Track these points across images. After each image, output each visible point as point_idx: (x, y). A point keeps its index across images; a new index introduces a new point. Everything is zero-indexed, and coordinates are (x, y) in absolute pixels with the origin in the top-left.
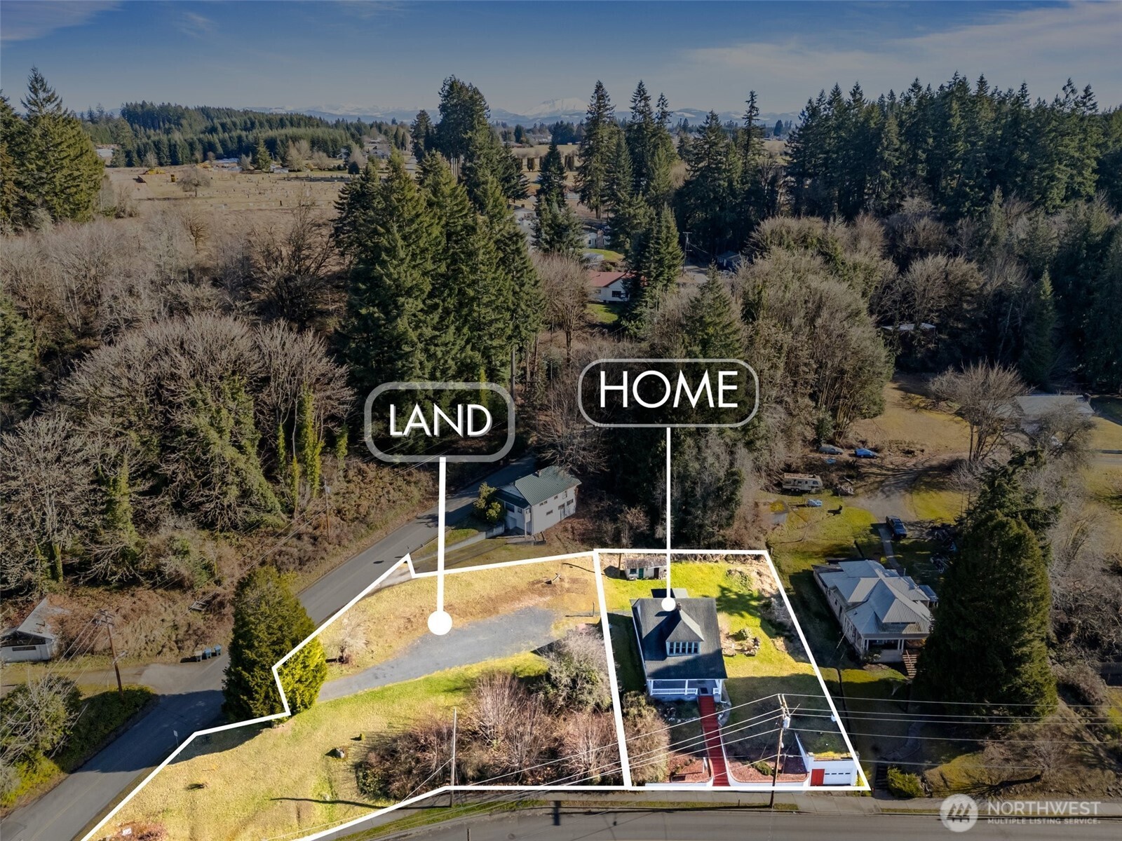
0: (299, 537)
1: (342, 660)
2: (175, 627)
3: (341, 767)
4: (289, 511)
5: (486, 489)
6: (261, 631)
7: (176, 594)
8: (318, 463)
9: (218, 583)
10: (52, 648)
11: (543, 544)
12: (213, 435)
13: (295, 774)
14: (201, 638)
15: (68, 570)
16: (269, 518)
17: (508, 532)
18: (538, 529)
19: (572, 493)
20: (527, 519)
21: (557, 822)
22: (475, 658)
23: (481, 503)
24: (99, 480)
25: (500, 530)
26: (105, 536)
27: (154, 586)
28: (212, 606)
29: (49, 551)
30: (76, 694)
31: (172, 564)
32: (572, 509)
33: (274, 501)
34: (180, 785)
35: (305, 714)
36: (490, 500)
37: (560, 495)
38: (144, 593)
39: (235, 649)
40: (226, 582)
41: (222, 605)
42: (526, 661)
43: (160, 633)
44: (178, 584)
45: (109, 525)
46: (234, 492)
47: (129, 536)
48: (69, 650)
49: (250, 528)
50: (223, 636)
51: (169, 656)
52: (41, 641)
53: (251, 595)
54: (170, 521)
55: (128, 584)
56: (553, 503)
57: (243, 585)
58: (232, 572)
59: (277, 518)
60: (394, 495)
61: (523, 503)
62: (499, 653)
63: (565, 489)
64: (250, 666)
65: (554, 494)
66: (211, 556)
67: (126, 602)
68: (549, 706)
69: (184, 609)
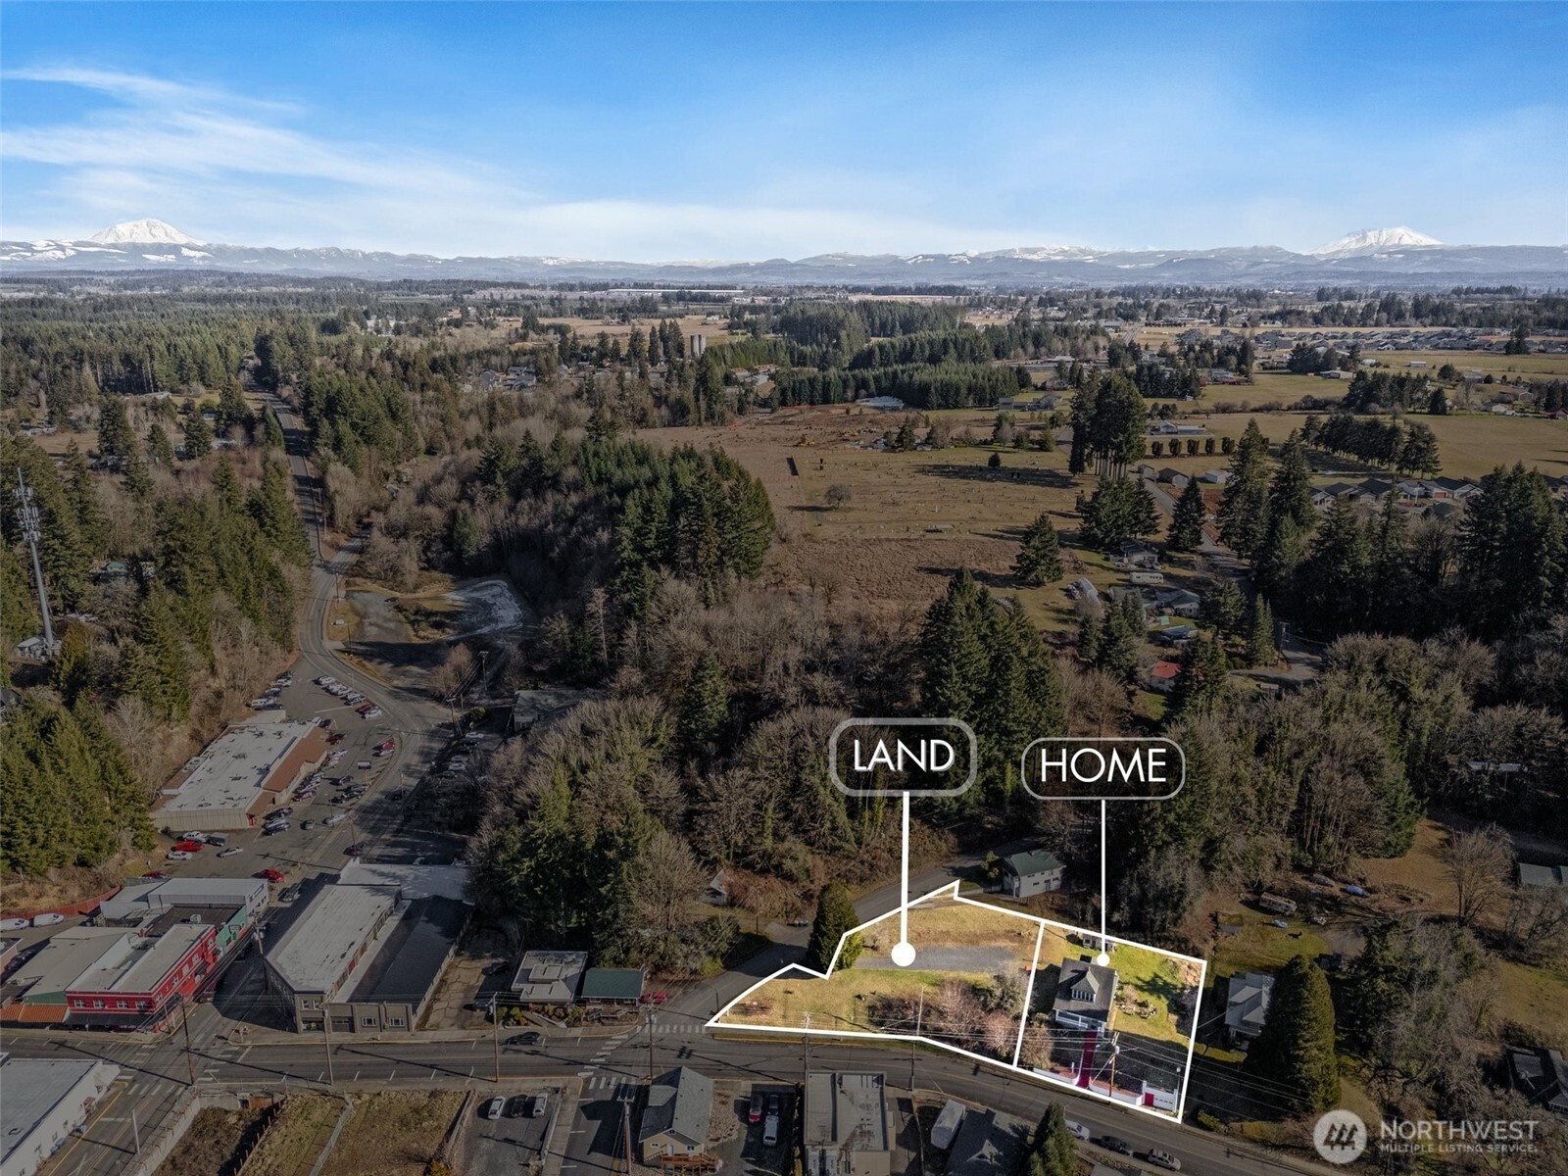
0: (862, 862)
1: (874, 948)
2: (786, 904)
3: (861, 1006)
4: (859, 842)
5: (991, 856)
6: (830, 917)
7: (788, 883)
8: (881, 814)
9: (812, 882)
10: (724, 900)
11: (1025, 906)
12: (821, 789)
13: (837, 1001)
14: (799, 914)
15: (736, 855)
16: (847, 846)
17: (1003, 891)
18: (1024, 894)
19: (1057, 873)
20: (1016, 884)
21: (975, 1074)
22: (952, 969)
23: (985, 865)
24: (758, 807)
25: (998, 888)
26: (758, 840)
27: (777, 876)
28: (807, 896)
29: (728, 844)
30: (738, 928)
31: (788, 864)
32: (1054, 885)
33: (851, 835)
34: (781, 989)
35: (846, 971)
36: (992, 865)
37: (1047, 873)
38: (772, 878)
39: (816, 924)
40: (816, 882)
41: (812, 896)
42: (984, 978)
43: (778, 905)
44: (789, 877)
45: (760, 834)
46: (828, 825)
47: (768, 843)
48: (732, 903)
49: (834, 850)
50: (810, 916)
51: (781, 920)
52: (720, 894)
53: (828, 896)
54: (791, 838)
55: (764, 872)
56: (1039, 877)
57: (825, 889)
58: (821, 879)
59: (852, 847)
60: (929, 846)
61: (1015, 873)
62: (971, 971)
63: (1052, 868)
64: (823, 934)
65: (1042, 870)
66: (810, 864)
67: (762, 882)
68: (985, 1006)
69: (792, 893)
